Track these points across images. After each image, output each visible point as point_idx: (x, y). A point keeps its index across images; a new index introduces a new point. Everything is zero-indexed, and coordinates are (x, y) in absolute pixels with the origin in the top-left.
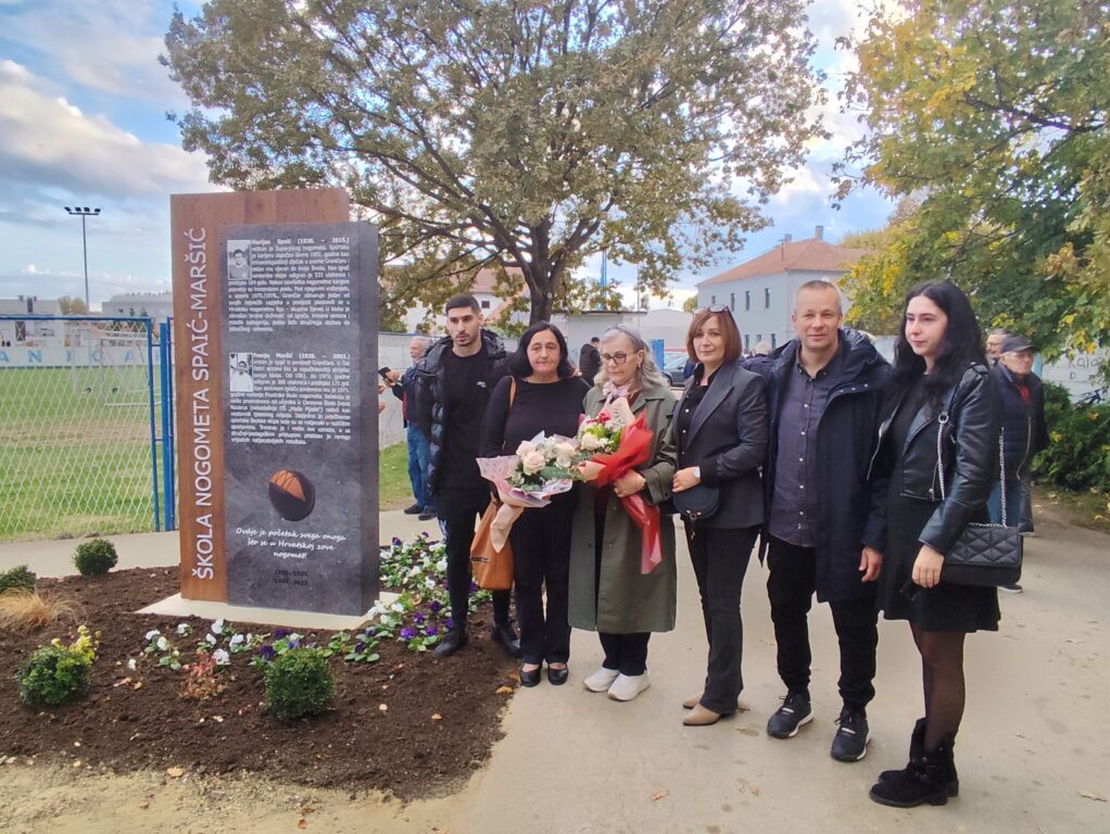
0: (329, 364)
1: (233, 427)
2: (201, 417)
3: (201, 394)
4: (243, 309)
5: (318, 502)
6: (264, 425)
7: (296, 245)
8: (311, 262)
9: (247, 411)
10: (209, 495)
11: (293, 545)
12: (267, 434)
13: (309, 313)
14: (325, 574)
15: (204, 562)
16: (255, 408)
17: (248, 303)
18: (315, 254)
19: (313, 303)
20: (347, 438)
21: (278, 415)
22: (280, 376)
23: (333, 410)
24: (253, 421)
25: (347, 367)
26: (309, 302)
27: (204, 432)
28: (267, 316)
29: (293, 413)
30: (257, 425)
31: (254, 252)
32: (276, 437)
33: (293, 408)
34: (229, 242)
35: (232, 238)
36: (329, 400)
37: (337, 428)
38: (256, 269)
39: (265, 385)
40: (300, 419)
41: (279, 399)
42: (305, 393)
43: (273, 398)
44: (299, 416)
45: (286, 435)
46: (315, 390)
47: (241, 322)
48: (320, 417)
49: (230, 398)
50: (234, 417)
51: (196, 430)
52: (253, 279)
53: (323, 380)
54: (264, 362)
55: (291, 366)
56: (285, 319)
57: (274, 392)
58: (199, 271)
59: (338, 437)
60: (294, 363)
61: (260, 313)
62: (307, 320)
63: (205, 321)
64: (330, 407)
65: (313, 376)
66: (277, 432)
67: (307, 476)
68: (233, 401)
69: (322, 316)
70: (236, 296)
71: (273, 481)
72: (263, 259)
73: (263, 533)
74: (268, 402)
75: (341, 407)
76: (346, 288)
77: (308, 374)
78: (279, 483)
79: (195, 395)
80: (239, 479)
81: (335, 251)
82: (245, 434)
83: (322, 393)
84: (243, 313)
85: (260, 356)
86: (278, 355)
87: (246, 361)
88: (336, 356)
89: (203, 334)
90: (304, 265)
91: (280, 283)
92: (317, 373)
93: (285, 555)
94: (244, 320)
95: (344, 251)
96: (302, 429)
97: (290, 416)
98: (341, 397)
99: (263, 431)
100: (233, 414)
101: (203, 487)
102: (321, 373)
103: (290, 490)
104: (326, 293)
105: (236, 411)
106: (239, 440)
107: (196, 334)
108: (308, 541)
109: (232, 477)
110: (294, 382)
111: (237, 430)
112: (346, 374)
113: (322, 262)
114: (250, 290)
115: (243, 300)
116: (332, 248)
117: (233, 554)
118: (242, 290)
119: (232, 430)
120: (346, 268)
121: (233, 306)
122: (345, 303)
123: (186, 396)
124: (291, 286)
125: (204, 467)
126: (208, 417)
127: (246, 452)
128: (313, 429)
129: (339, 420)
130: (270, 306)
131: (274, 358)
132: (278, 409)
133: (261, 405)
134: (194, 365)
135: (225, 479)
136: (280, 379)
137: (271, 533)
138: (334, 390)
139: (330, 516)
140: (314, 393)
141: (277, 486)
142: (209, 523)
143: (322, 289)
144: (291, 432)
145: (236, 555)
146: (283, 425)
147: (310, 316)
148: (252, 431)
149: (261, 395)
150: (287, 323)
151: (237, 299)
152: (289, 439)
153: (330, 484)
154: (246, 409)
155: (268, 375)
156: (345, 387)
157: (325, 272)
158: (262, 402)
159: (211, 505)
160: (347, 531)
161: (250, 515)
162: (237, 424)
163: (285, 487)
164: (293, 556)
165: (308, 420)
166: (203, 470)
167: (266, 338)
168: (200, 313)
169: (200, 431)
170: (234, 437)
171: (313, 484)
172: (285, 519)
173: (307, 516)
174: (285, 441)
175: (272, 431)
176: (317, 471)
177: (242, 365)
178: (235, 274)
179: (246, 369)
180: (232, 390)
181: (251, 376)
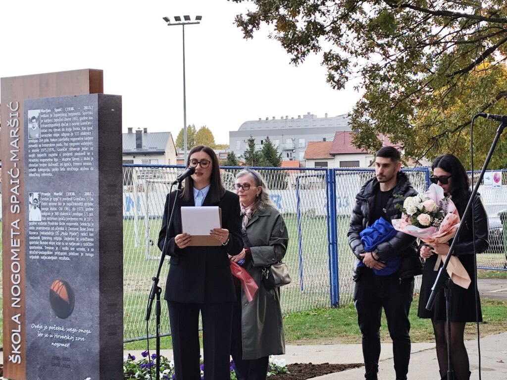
0: (82, 199)
1: (31, 248)
2: (15, 241)
3: (15, 224)
4: (37, 160)
5: (76, 304)
6: (47, 245)
7: (64, 112)
8: (73, 124)
9: (38, 236)
10: (19, 300)
11: (62, 337)
12: (49, 253)
13: (72, 162)
14: (79, 360)
15: (16, 351)
16: (43, 233)
17: (39, 155)
18: (75, 119)
19: (74, 154)
20: (92, 255)
21: (55, 238)
22: (56, 209)
23: (85, 234)
24: (41, 243)
25: (92, 202)
26: (71, 154)
28: (49, 165)
29: (63, 236)
30: (43, 246)
31: (42, 119)
32: (53, 255)
33: (63, 233)
34: (29, 111)
35: (32, 109)
36: (83, 227)
37: (86, 247)
39: (49, 216)
40: (66, 241)
41: (55, 226)
42: (69, 221)
43: (52, 226)
44: (66, 239)
45: (59, 253)
46: (75, 219)
47: (35, 170)
48: (77, 239)
49: (29, 226)
50: (32, 240)
51: (12, 251)
52: (42, 138)
53: (79, 212)
54: (47, 199)
55: (61, 202)
56: (59, 167)
57: (53, 221)
58: (15, 132)
59: (87, 254)
60: (64, 199)
61: (45, 163)
62: (70, 167)
63: (18, 169)
64: (83, 232)
65: (74, 209)
66: (54, 251)
67: (70, 284)
68: (31, 228)
69: (78, 164)
70: (33, 151)
71: (52, 288)
72: (47, 123)
73: (46, 327)
74: (48, 228)
75: (89, 232)
76: (91, 143)
77: (71, 207)
78: (55, 290)
80: (33, 286)
81: (86, 116)
82: (37, 253)
83: (79, 222)
84: (36, 163)
85: (46, 194)
86: (55, 194)
87: (37, 198)
88: (87, 194)
89: (16, 179)
90: (68, 127)
91: (56, 140)
92: (76, 207)
93: (58, 345)
94: (37, 168)
95: (91, 116)
96: (67, 249)
97: (60, 239)
98: (89, 225)
99: (46, 250)
100: (31, 238)
101: (16, 293)
102: (78, 206)
103: (60, 295)
104: (80, 146)
105: (32, 236)
106: (33, 257)
107: (13, 179)
108: (70, 333)
109: (30, 285)
110: (63, 214)
111: (33, 250)
112: (92, 207)
113: (78, 124)
114: (40, 146)
115: (36, 153)
116: (84, 113)
117: (30, 343)
118: (36, 146)
119: (30, 250)
120: (92, 128)
121: (31, 158)
122: (91, 154)
123: (7, 224)
124: (62, 142)
125: (16, 278)
126: (19, 240)
127: (37, 266)
128: (73, 249)
129: (88, 242)
130: (51, 158)
131: (52, 196)
132: (55, 234)
133: (45, 231)
134: (12, 202)
135: (26, 287)
136: (56, 211)
137: (50, 328)
138: (85, 219)
139: (82, 315)
140: (74, 222)
141: (54, 292)
142: (19, 321)
143: (78, 144)
144: (62, 251)
145: (31, 344)
146: (57, 246)
147: (72, 164)
148: (41, 250)
149: (46, 224)
150: (60, 170)
151: (33, 153)
152: (61, 256)
153: (83, 290)
154: (37, 234)
155: (49, 209)
156: (91, 217)
157: (80, 132)
158: (46, 228)
159: (19, 306)
160: (92, 326)
161: (39, 314)
162: (32, 245)
163: (58, 293)
164: (63, 345)
165: (71, 241)
166: (16, 280)
167: (48, 180)
168: (15, 164)
169: (14, 251)
170: (31, 255)
171: (74, 290)
172: (58, 317)
173: (70, 315)
174: (58, 258)
175: (51, 250)
176: (76, 280)
177: (35, 201)
178: (32, 135)
179: (38, 204)
180: (30, 220)
181: (40, 210)
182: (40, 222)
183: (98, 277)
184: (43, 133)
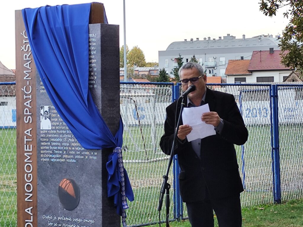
1: (42, 152)
2: (28, 146)
3: (28, 132)
5: (82, 199)
6: (56, 150)
9: (48, 142)
10: (31, 195)
11: (70, 226)
16: (53, 140)
20: (95, 158)
21: (63, 144)
24: (51, 148)
27: (29, 155)
29: (70, 143)
30: (53, 151)
32: (62, 158)
33: (70, 139)
39: (58, 126)
40: (73, 146)
41: (63, 134)
43: (61, 134)
44: (73, 144)
45: (66, 156)
49: (40, 134)
50: (42, 146)
51: (25, 154)
57: (61, 129)
58: (28, 56)
59: (91, 157)
63: (30, 87)
66: (62, 154)
67: (76, 182)
68: (42, 136)
71: (60, 185)
73: (55, 218)
74: (58, 136)
76: (94, 65)
78: (63, 186)
80: (44, 184)
82: (47, 156)
87: (48, 110)
89: (29, 95)
95: (94, 42)
96: (73, 153)
97: (68, 144)
99: (56, 154)
100: (43, 144)
101: (29, 190)
103: (68, 191)
105: (43, 142)
106: (44, 160)
107: (26, 95)
109: (41, 183)
111: (43, 154)
119: (41, 154)
120: (95, 52)
122: (94, 74)
123: (21, 132)
125: (29, 177)
126: (31, 145)
127: (48, 167)
128: (79, 152)
132: (63, 140)
133: (55, 138)
134: (25, 114)
135: (38, 184)
137: (59, 218)
139: (87, 207)
141: (62, 188)
142: (31, 212)
144: (69, 154)
146: (65, 150)
148: (51, 154)
149: (55, 132)
152: (68, 159)
153: (88, 187)
154: (48, 140)
155: (58, 119)
158: (55, 135)
159: (32, 200)
160: (95, 217)
161: (50, 207)
162: (43, 150)
163: (66, 189)
165: (77, 146)
166: (29, 179)
168: (28, 82)
169: (27, 155)
170: (42, 158)
171: (79, 187)
172: (66, 209)
173: (76, 207)
174: (66, 160)
175: (60, 154)
176: (81, 179)
177: (46, 113)
179: (48, 116)
180: (41, 129)
181: (50, 120)
182: (50, 130)
183: (101, 176)
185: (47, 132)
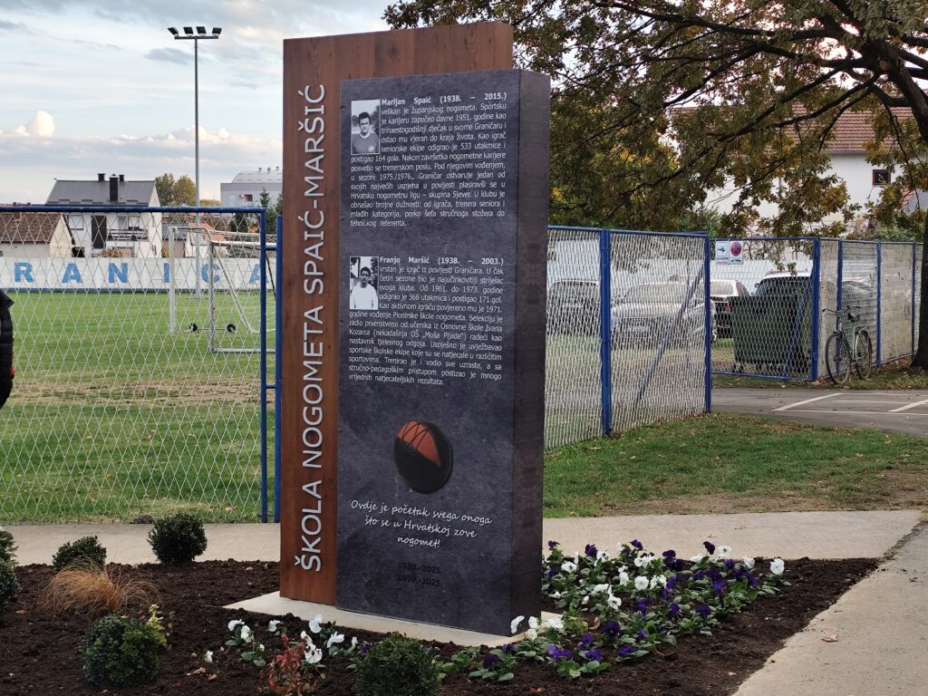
0: (476, 271)
1: (353, 359)
2: (312, 345)
3: (313, 313)
4: (369, 196)
5: (457, 467)
6: (390, 356)
7: (437, 104)
8: (457, 128)
9: (369, 337)
10: (319, 454)
11: (423, 528)
12: (393, 370)
13: (452, 200)
14: (462, 572)
15: (310, 548)
16: (380, 333)
17: (374, 187)
18: (462, 117)
19: (457, 185)
20: (497, 377)
21: (408, 343)
22: (412, 289)
23: (480, 338)
24: (377, 351)
25: (500, 276)
26: (451, 185)
27: (315, 366)
28: (398, 205)
29: (428, 341)
30: (382, 357)
31: (384, 117)
32: (405, 374)
33: (428, 334)
34: (353, 103)
35: (360, 97)
36: (475, 323)
37: (483, 363)
38: (386, 140)
39: (397, 302)
40: (436, 350)
41: (410, 321)
42: (444, 312)
43: (403, 320)
44: (436, 345)
45: (418, 371)
46: (457, 308)
47: (364, 214)
48: (463, 346)
49: (349, 319)
50: (353, 346)
51: (306, 363)
52: (383, 154)
53: (468, 295)
54: (392, 269)
55: (427, 275)
56: (422, 209)
57: (405, 310)
58: (316, 143)
59: (485, 375)
60: (431, 270)
61: (389, 200)
62: (449, 210)
63: (321, 213)
64: (476, 333)
65: (455, 290)
66: (407, 367)
67: (443, 430)
68: (353, 323)
69: (468, 204)
70: (361, 178)
71: (400, 436)
72: (396, 126)
73: (385, 508)
74: (395, 325)
75: (490, 333)
76: (501, 164)
77: (449, 286)
78: (408, 439)
79: (306, 314)
80: (357, 431)
81: (488, 112)
82: (366, 369)
83: (467, 314)
84: (369, 201)
85: (389, 260)
86: (411, 259)
87: (370, 267)
88: (486, 261)
89: (317, 231)
90: (446, 133)
91: (417, 157)
92: (459, 285)
93: (412, 541)
94: (370, 210)
95: (501, 111)
96: (438, 364)
97: (424, 345)
98: (492, 320)
99: (389, 365)
100: (353, 341)
101: (313, 442)
102: (466, 285)
103: (420, 450)
104: (474, 171)
105: (356, 337)
106: (358, 377)
107: (310, 231)
108: (442, 523)
109: (349, 430)
110: (430, 298)
111: (357, 364)
112: (498, 286)
113: (470, 127)
114: (378, 169)
115: (368, 183)
116: (484, 107)
117: (346, 537)
118: (368, 168)
119: (351, 363)
120: (502, 136)
121: (356, 191)
122: (499, 185)
124: (430, 162)
125: (314, 414)
126: (321, 344)
127: (368, 394)
128: (453, 364)
129: (487, 351)
130: (402, 191)
131: (404, 263)
132: (409, 335)
133: (388, 329)
134: (306, 273)
135: (341, 432)
136: (413, 293)
137: (395, 509)
138: (482, 309)
139: (471, 488)
140: (456, 313)
141: (405, 443)
142: (317, 493)
143: (469, 165)
144: (425, 367)
145: (350, 538)
146: (415, 358)
147: (453, 204)
148: (376, 365)
149: (389, 315)
150: (423, 215)
151: (362, 182)
152: (421, 377)
153: (474, 441)
154: (369, 333)
155: (397, 288)
156: (497, 304)
157: (474, 142)
158: (389, 324)
159: (320, 466)
160: (494, 511)
161: (369, 483)
162: (356, 355)
163: (415, 444)
164: (422, 542)
165: (447, 350)
166: (314, 418)
167: (396, 235)
168: (315, 202)
169: (309, 364)
170: (353, 373)
171: (451, 441)
172: (413, 489)
173: (441, 487)
174: (416, 380)
175: (400, 366)
176: (457, 423)
177: (365, 272)
178: (360, 147)
179: (371, 279)
180: (352, 307)
181: (376, 289)
182: (376, 311)
184: (384, 145)
185: (367, 316)
